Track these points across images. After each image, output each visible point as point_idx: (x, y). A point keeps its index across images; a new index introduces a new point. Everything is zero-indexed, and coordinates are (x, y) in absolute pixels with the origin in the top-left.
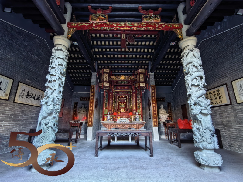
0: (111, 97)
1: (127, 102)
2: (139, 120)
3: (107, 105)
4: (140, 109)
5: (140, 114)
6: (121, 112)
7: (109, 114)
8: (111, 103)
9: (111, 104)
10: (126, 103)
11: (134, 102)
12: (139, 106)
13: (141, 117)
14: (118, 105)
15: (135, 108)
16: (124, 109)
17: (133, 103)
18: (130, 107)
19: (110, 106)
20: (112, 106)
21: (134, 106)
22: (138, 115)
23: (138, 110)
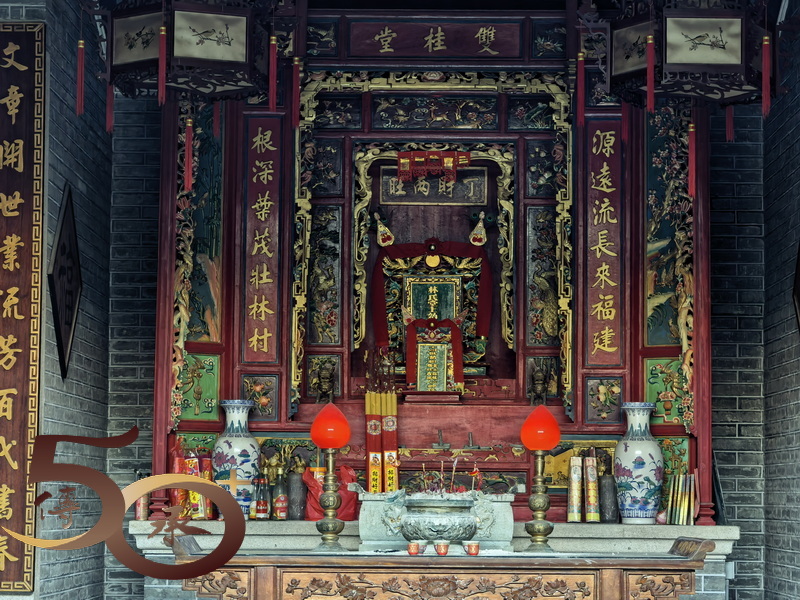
0: (266, 175)
1: (507, 250)
2: (661, 506)
3: (215, 289)
4: (675, 352)
5: (678, 430)
6: (404, 386)
7: (237, 416)
8: (260, 258)
9: (263, 278)
10: (489, 257)
11: (602, 246)
12: (669, 311)
13: (694, 463)
14: (362, 288)
15: (605, 344)
16: (462, 348)
17: (580, 269)
18: (548, 325)
19: (261, 309)
20: (284, 305)
21: (604, 309)
22: (655, 431)
23: (649, 364)
